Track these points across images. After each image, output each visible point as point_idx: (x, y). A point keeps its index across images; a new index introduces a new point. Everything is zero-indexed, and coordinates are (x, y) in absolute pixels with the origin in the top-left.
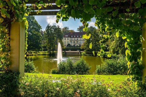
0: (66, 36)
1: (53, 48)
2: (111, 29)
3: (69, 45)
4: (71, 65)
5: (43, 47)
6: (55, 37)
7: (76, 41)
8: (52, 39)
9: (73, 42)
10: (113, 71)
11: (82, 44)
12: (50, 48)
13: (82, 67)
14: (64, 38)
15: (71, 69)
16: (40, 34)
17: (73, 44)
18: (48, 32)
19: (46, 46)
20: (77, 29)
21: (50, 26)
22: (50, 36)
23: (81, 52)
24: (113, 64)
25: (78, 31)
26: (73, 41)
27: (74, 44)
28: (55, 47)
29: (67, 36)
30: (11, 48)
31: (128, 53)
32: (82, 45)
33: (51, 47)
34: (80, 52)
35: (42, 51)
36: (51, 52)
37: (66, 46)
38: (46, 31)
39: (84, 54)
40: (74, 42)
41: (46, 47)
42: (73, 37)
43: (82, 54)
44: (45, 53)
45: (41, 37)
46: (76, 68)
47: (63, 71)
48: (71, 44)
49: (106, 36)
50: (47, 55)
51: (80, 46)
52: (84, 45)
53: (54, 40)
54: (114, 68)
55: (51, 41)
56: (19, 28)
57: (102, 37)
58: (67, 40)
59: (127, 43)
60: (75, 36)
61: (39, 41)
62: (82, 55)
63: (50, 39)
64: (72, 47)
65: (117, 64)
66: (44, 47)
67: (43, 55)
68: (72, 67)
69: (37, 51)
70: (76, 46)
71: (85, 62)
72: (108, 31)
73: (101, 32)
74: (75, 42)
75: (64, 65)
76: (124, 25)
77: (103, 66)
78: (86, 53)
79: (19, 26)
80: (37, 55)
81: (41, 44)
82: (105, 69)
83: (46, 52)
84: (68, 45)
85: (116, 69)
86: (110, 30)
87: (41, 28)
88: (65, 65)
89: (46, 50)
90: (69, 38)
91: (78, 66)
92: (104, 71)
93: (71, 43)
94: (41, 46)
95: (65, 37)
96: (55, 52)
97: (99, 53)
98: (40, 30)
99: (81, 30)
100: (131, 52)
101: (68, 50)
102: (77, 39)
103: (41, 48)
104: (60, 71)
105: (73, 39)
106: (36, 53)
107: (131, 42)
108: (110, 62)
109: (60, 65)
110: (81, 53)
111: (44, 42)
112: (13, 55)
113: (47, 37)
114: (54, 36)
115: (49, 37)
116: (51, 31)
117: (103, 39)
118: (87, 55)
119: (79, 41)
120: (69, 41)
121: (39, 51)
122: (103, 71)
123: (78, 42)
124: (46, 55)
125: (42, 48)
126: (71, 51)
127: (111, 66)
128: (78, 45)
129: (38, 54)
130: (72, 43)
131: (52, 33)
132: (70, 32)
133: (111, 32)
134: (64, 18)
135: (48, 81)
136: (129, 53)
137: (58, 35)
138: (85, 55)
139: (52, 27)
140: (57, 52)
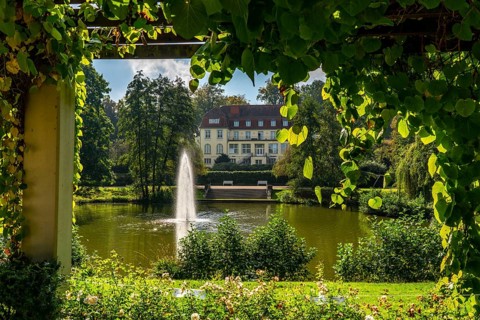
0: (211, 121)
1: (159, 174)
2: (381, 110)
3: (223, 159)
4: (233, 242)
5: (114, 169)
6: (165, 129)
7: (253, 144)
8: (154, 134)
9: (240, 148)
10: (405, 269)
11: (280, 156)
12: (143, 174)
13: (279, 250)
14: (203, 132)
15: (235, 258)
16: (102, 112)
17: (239, 157)
18: (136, 107)
19: (129, 164)
20: (258, 93)
21: (145, 81)
22: (146, 123)
23: (274, 188)
24: (404, 237)
25: (263, 103)
26: (240, 143)
27: (246, 155)
28: (165, 168)
29: (217, 121)
30: (29, 178)
31: (440, 195)
32: (278, 160)
33: (147, 167)
34: (270, 188)
35: (109, 185)
36: (150, 188)
37: (211, 166)
38: (128, 101)
39: (287, 197)
40: (246, 148)
41: (127, 171)
42: (242, 127)
43: (280, 197)
44: (124, 193)
45: (109, 125)
46: (256, 255)
47: (200, 266)
48: (231, 154)
49: (364, 131)
50: (134, 202)
51: (271, 163)
52: (290, 162)
53: (162, 138)
54: (409, 255)
55: (150, 144)
56: (57, 107)
57: (350, 138)
58: (214, 141)
59: (438, 160)
60: (248, 124)
61: (100, 144)
62: (279, 202)
63: (143, 137)
64: (238, 167)
65: (421, 237)
66: (119, 169)
67: (115, 201)
68: (239, 250)
69: (91, 186)
70: (253, 162)
71: (292, 230)
72: (370, 116)
73: (343, 120)
74: (249, 146)
75: (204, 241)
76: (424, 98)
77: (365, 246)
78: (297, 195)
79: (58, 98)
80: (90, 202)
81: (106, 155)
82: (373, 258)
83: (127, 188)
84: (218, 161)
85: (418, 261)
86: (378, 110)
87: (108, 91)
88: (210, 242)
89: (129, 182)
90: (225, 131)
91: (262, 245)
92: (369, 269)
93: (233, 151)
94: (108, 164)
95: (207, 126)
96: (164, 188)
97: (339, 194)
98: (102, 96)
99: (276, 99)
100: (449, 192)
101: (218, 180)
102: (256, 136)
103: (106, 172)
104: (187, 267)
105: (242, 134)
106: (85, 196)
107: (451, 156)
108: (394, 228)
109: (189, 241)
110: (273, 192)
111: (118, 147)
112: (35, 202)
113: (130, 128)
114: (163, 123)
115: (140, 126)
116: (148, 102)
117: (352, 144)
118: (300, 200)
119: (267, 144)
120: (224, 141)
121: (97, 185)
122: (364, 267)
123: (260, 145)
124: (125, 201)
125: (112, 173)
126: (234, 184)
127: (399, 245)
128: (264, 162)
129: (94, 197)
130: (236, 151)
131: (152, 109)
132: (228, 103)
133: (380, 119)
134: (215, 74)
135: (159, 293)
136: (445, 194)
137: (177, 117)
138: (293, 203)
139: (154, 84)
140: (174, 191)
